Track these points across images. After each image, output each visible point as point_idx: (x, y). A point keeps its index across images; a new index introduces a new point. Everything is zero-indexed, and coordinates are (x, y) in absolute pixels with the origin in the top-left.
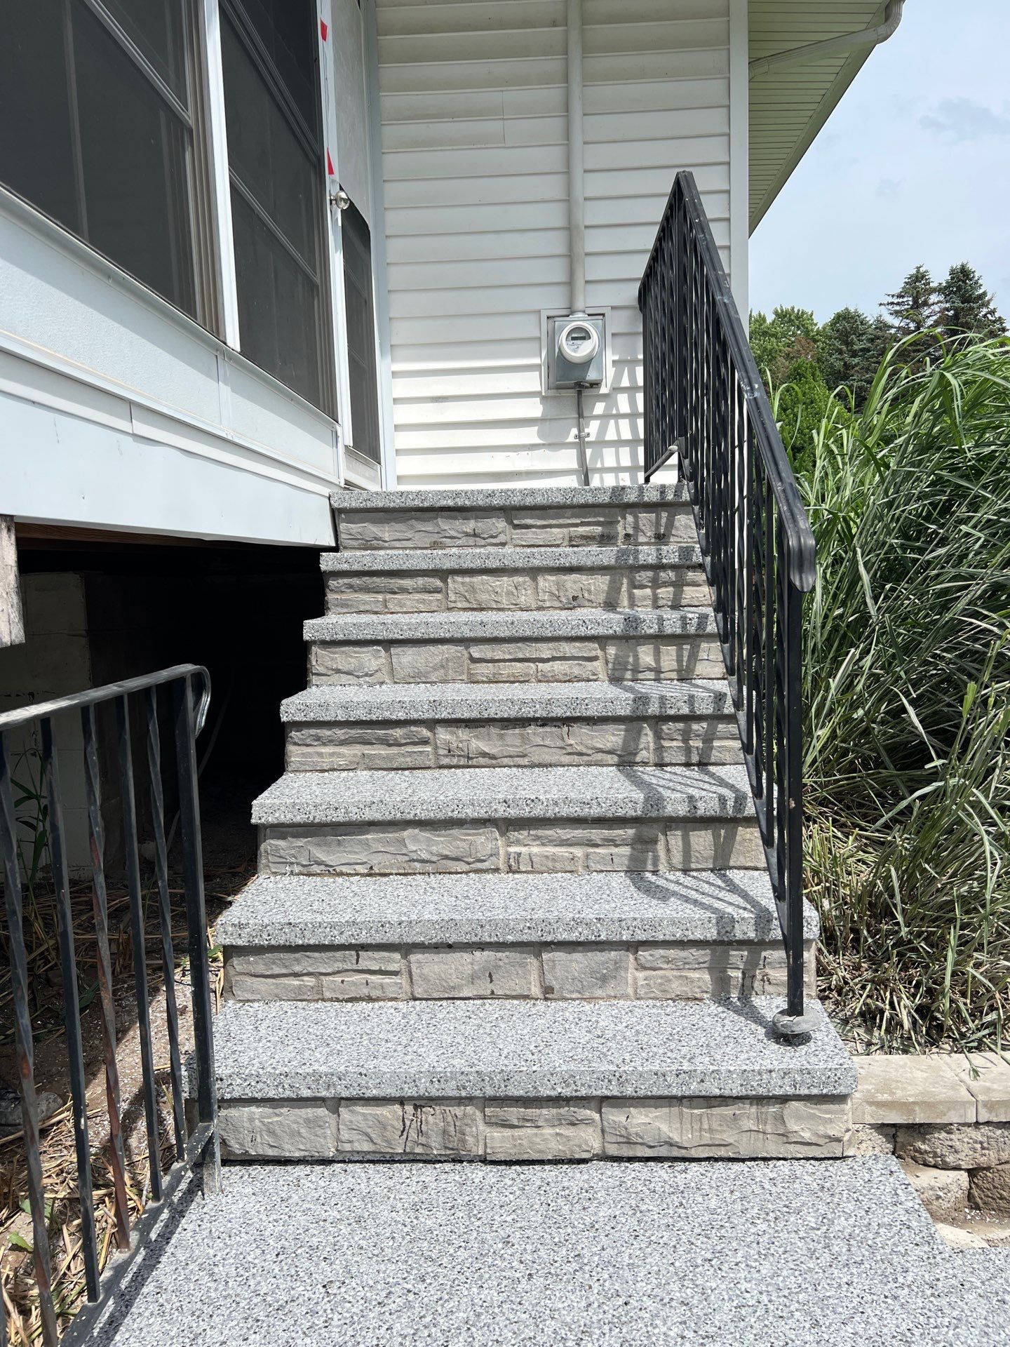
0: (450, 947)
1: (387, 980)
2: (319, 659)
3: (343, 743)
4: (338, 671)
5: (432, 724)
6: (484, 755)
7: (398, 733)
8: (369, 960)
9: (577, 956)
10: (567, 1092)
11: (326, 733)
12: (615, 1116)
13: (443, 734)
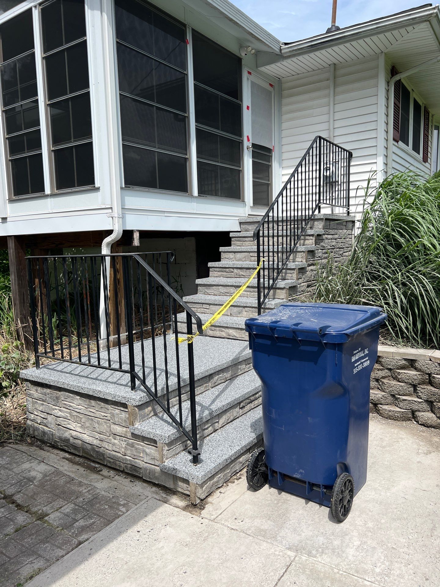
0: (216, 305)
1: (207, 310)
2: (223, 256)
3: (218, 272)
4: (226, 258)
5: (233, 268)
6: (243, 275)
7: (227, 270)
8: (205, 306)
9: (235, 308)
10: (220, 325)
11: (216, 269)
12: (227, 330)
13: (235, 271)
